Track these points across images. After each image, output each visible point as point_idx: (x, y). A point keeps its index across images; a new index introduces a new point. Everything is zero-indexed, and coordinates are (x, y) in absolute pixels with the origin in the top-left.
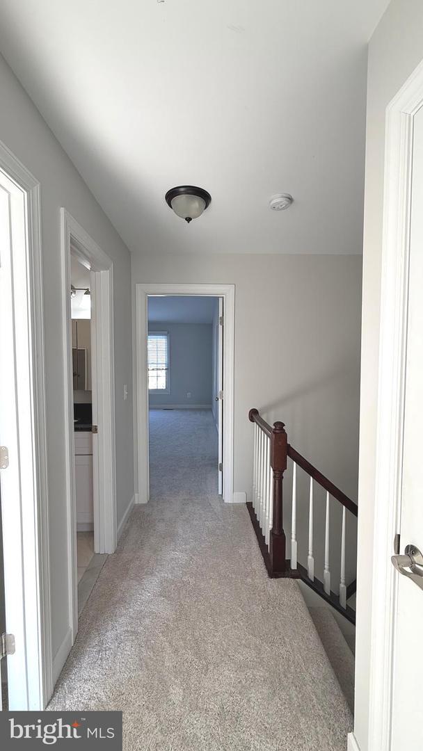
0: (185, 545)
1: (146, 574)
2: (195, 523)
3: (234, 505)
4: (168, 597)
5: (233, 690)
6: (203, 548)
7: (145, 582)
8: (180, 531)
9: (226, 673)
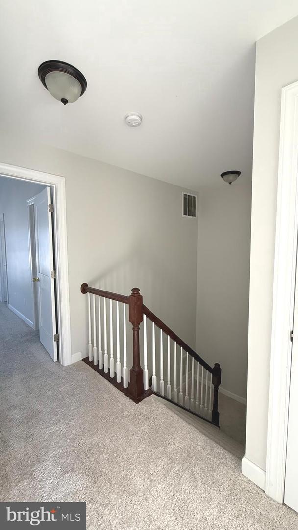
0: (55, 415)
1: (33, 465)
2: (50, 393)
3: (73, 365)
4: (72, 470)
5: (171, 494)
6: (73, 410)
7: (36, 473)
8: (39, 407)
9: (160, 487)
